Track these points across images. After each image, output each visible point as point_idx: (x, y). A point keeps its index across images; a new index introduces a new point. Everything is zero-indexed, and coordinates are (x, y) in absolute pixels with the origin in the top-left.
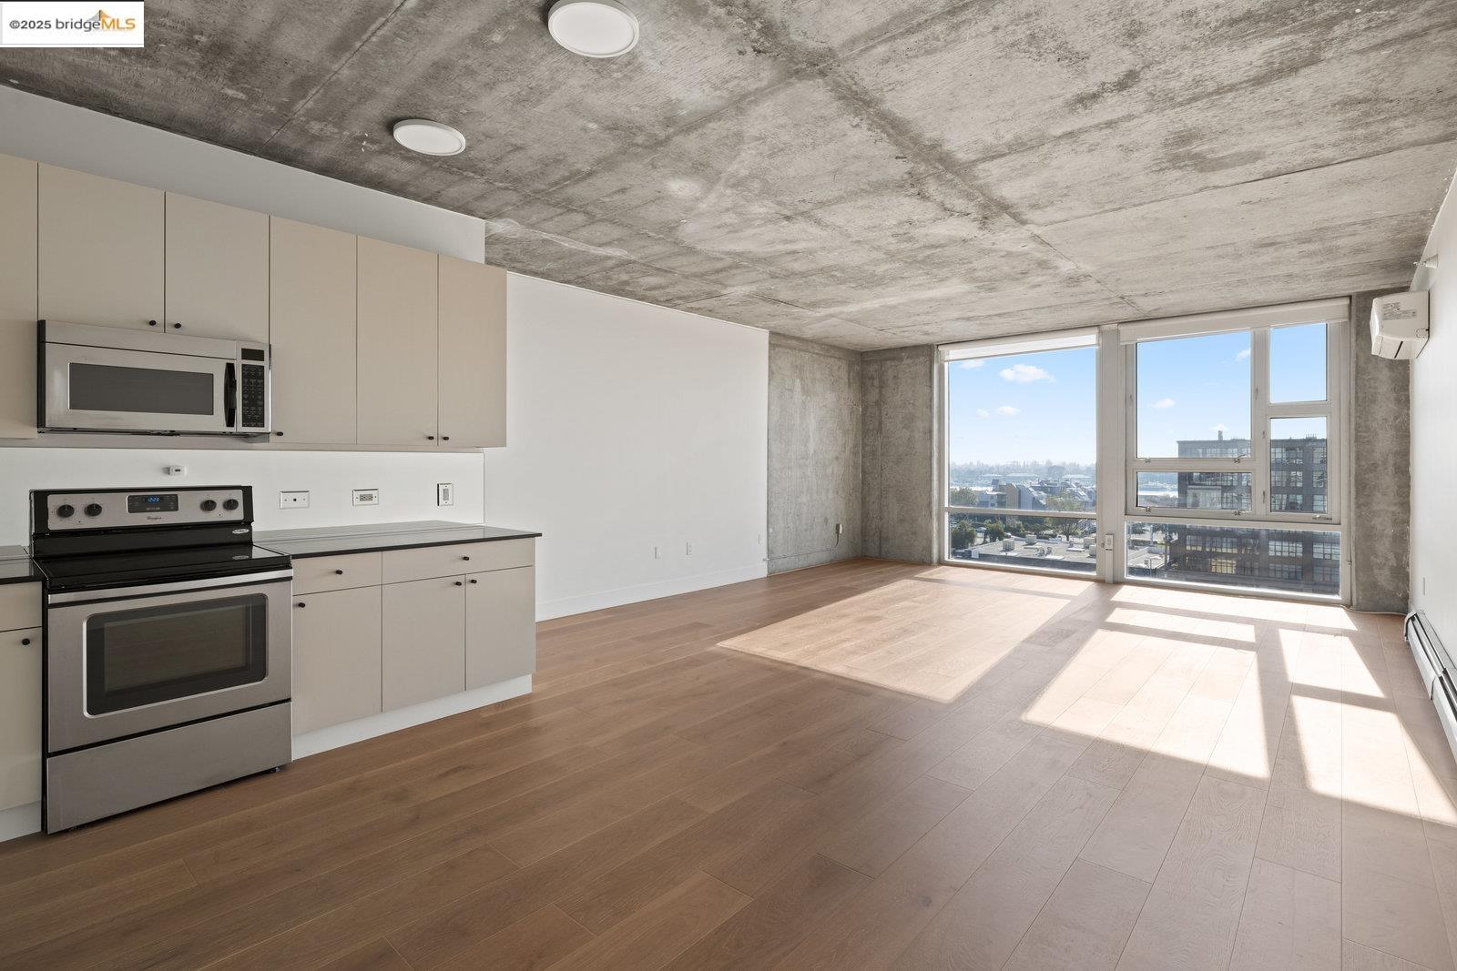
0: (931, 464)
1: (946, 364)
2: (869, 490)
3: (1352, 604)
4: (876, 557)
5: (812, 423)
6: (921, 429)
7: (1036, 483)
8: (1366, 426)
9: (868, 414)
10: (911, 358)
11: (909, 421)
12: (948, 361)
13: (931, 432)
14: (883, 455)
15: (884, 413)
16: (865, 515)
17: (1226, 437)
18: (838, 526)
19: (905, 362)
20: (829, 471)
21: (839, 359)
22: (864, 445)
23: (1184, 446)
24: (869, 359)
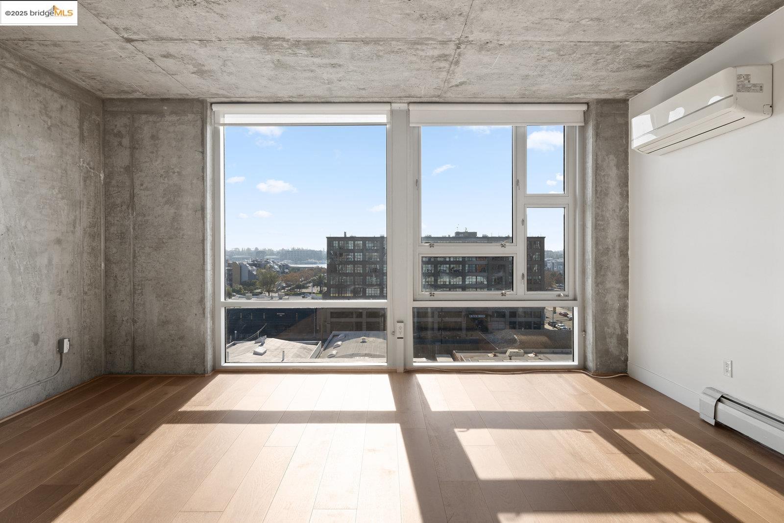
0: (203, 250)
1: (221, 128)
2: (116, 286)
3: (586, 368)
4: (128, 374)
6: (190, 206)
7: (250, 261)
8: (602, 216)
9: (114, 182)
10: (176, 113)
11: (173, 196)
12: (224, 125)
13: (203, 209)
14: (136, 238)
15: (137, 183)
16: (110, 318)
17: (348, 236)
18: (60, 344)
19: (168, 118)
22: (108, 225)
23: (331, 240)
24: (115, 109)
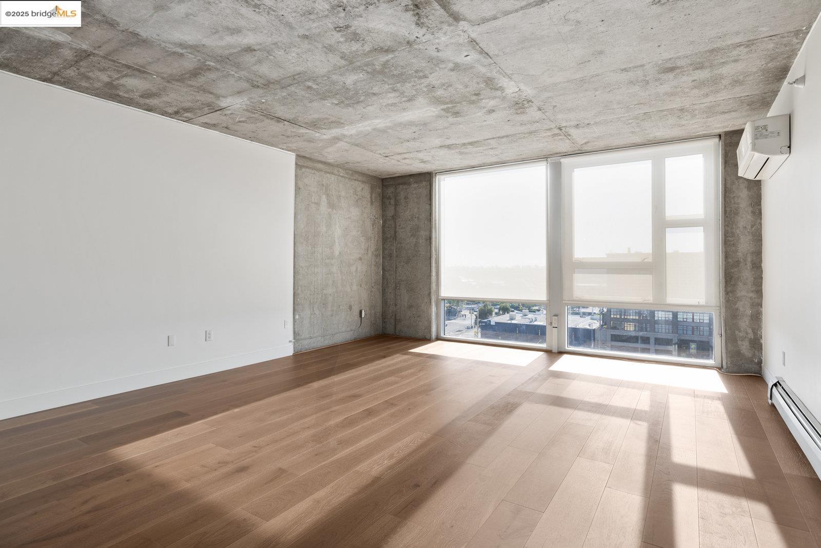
2: (388, 284)
3: (722, 367)
4: (393, 335)
5: (338, 231)
8: (732, 233)
9: (387, 225)
11: (415, 231)
14: (397, 256)
15: (398, 224)
16: (385, 303)
18: (361, 312)
19: (412, 186)
20: (353, 269)
21: (363, 182)
22: (384, 250)
24: (387, 184)
